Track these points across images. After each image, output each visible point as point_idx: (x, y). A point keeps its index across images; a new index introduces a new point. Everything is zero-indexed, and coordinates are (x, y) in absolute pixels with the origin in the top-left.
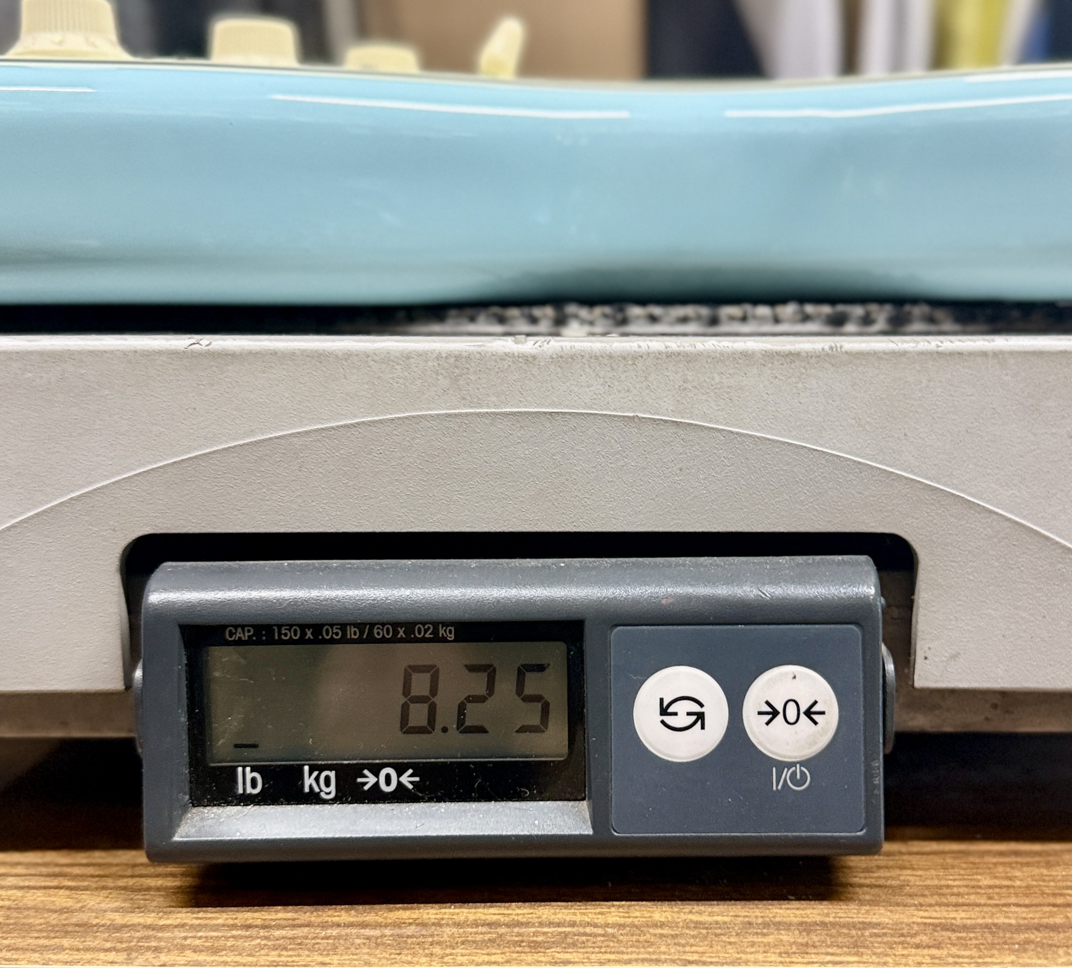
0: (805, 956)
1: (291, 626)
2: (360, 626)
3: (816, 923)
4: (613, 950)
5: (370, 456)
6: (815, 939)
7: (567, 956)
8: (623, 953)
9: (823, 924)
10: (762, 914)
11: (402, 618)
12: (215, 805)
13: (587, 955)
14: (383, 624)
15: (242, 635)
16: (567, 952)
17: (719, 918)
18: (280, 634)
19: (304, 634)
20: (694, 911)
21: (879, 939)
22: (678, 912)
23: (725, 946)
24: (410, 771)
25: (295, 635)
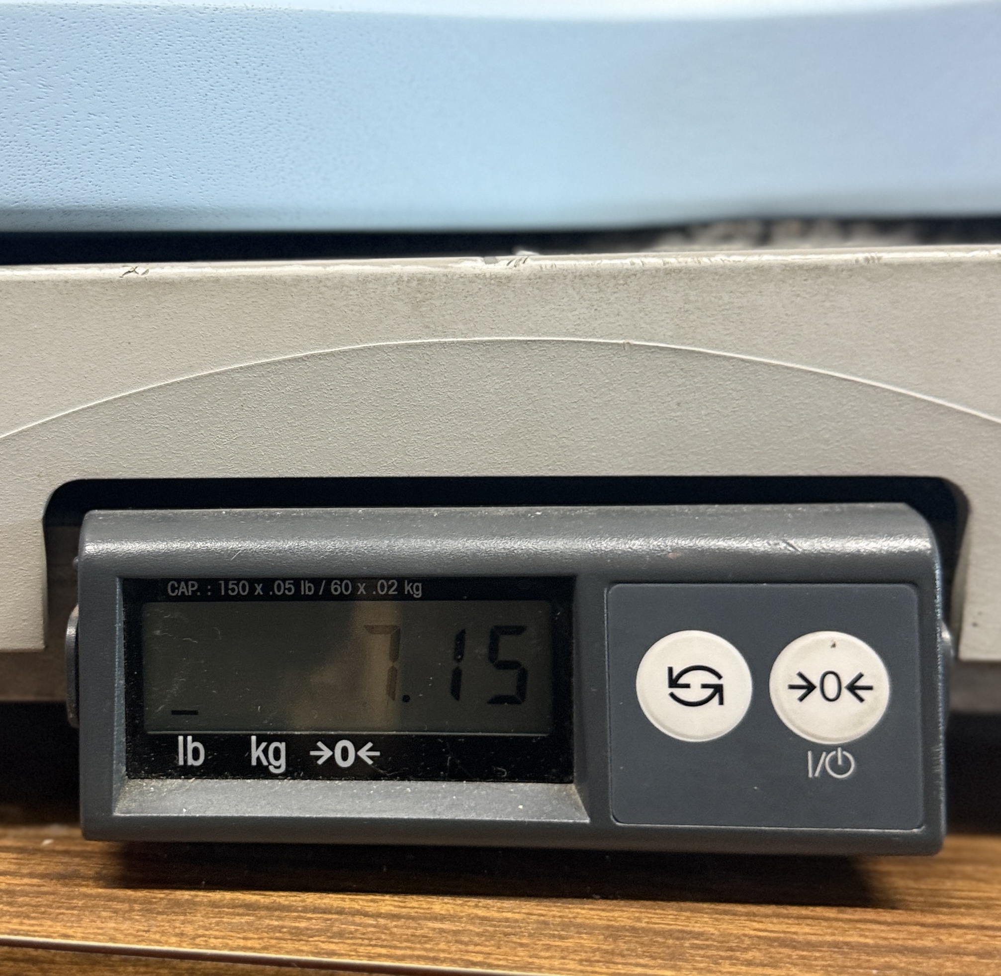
0: (611, 965)
1: (239, 580)
2: (316, 581)
3: (624, 928)
4: (385, 943)
5: (319, 393)
6: (623, 946)
7: (332, 947)
8: (396, 947)
9: (633, 929)
10: (560, 914)
11: (365, 571)
12: (153, 778)
13: (355, 947)
14: (342, 580)
15: (185, 590)
16: (332, 943)
17: (509, 915)
18: (227, 589)
19: (252, 589)
20: (480, 904)
21: (702, 952)
22: (461, 905)
23: (515, 948)
24: (370, 745)
25: (244, 590)
